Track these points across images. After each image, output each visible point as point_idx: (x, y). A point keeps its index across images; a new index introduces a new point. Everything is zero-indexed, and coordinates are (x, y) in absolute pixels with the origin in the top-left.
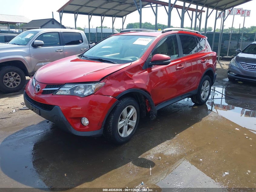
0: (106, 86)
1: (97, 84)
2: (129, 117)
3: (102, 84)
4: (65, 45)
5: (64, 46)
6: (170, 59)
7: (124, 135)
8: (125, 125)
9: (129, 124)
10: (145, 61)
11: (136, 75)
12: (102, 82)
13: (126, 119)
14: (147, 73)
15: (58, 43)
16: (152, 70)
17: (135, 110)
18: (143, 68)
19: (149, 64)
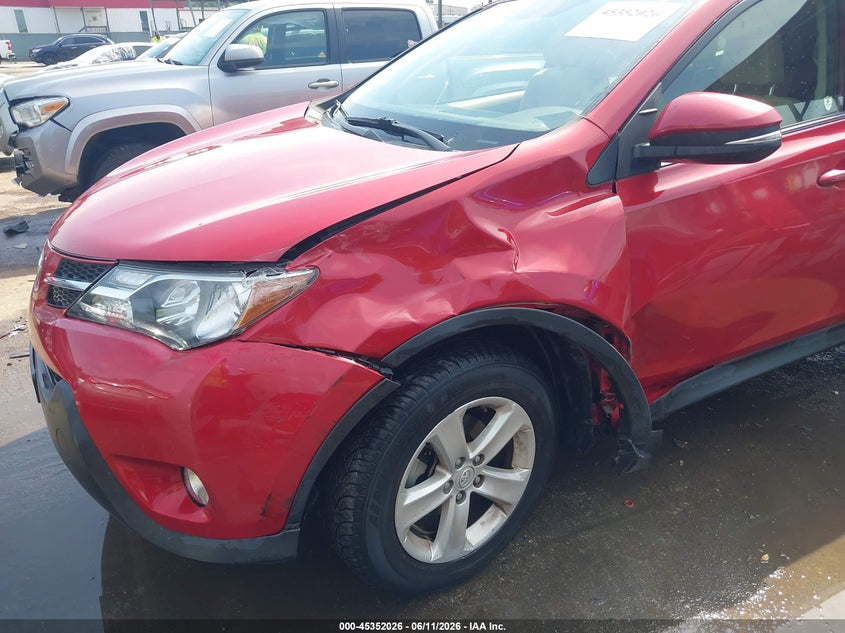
0: (320, 293)
1: (263, 277)
2: (481, 456)
3: (295, 278)
4: (347, 63)
5: (345, 66)
6: (776, 126)
7: (445, 553)
8: (453, 502)
9: (482, 490)
10: (612, 138)
11: (541, 218)
12: (294, 269)
13: (465, 469)
14: (615, 206)
15: (322, 55)
16: (657, 189)
17: (524, 419)
18: (594, 177)
19: (637, 154)
